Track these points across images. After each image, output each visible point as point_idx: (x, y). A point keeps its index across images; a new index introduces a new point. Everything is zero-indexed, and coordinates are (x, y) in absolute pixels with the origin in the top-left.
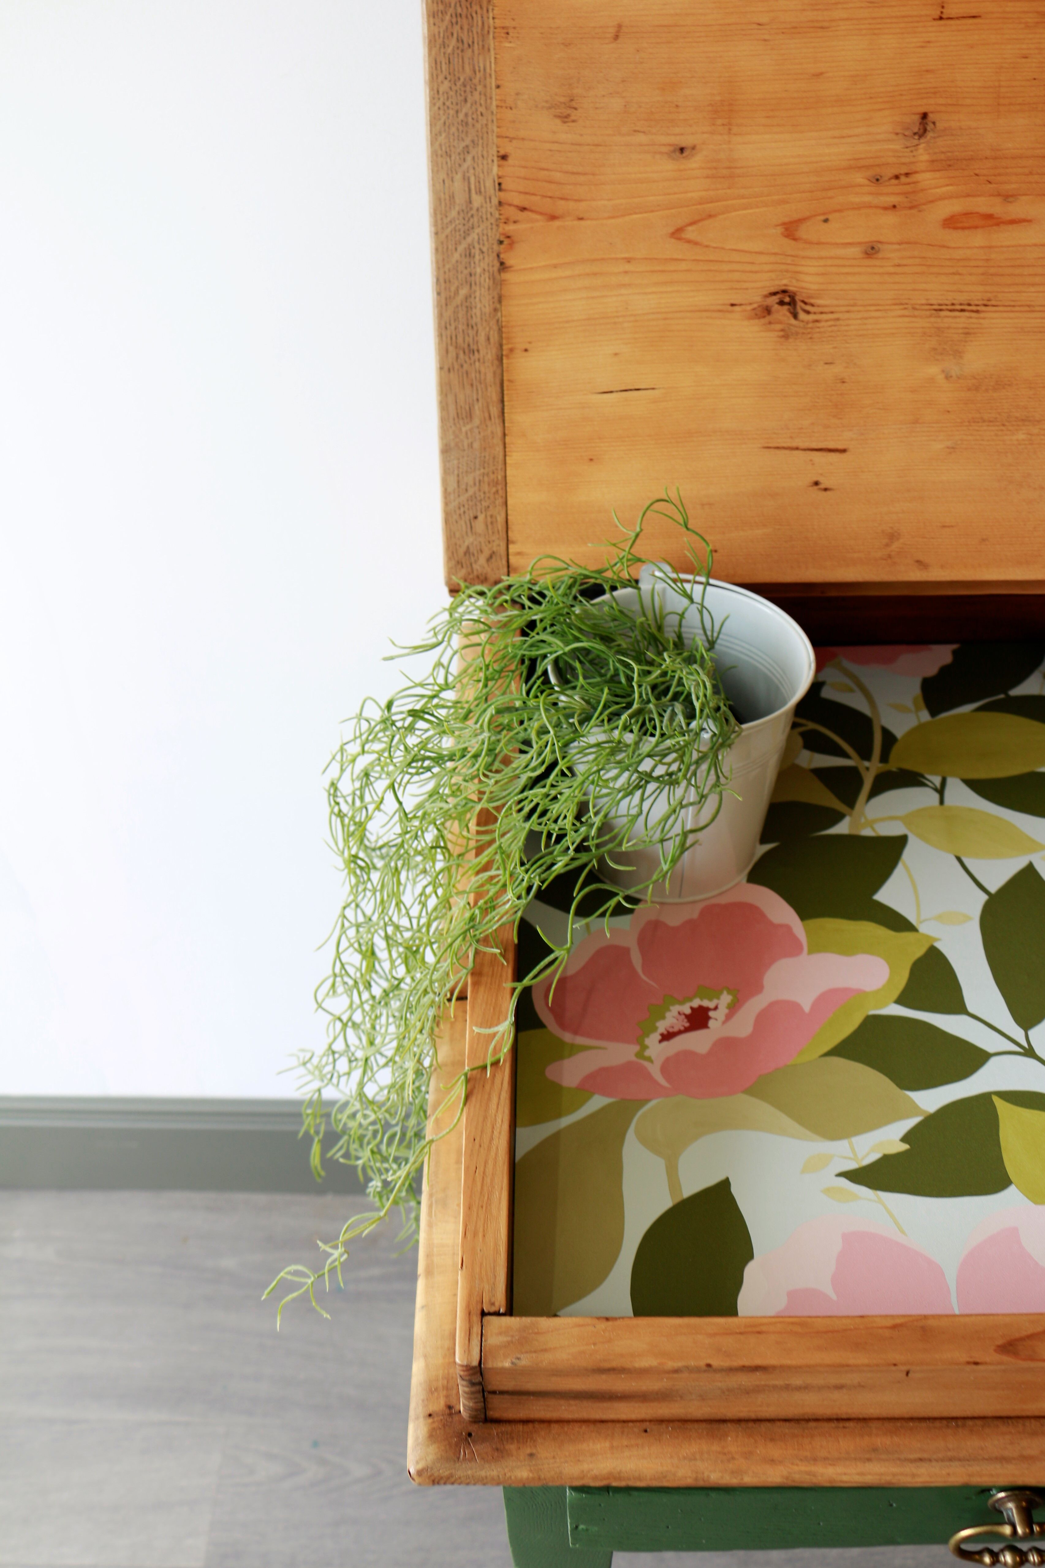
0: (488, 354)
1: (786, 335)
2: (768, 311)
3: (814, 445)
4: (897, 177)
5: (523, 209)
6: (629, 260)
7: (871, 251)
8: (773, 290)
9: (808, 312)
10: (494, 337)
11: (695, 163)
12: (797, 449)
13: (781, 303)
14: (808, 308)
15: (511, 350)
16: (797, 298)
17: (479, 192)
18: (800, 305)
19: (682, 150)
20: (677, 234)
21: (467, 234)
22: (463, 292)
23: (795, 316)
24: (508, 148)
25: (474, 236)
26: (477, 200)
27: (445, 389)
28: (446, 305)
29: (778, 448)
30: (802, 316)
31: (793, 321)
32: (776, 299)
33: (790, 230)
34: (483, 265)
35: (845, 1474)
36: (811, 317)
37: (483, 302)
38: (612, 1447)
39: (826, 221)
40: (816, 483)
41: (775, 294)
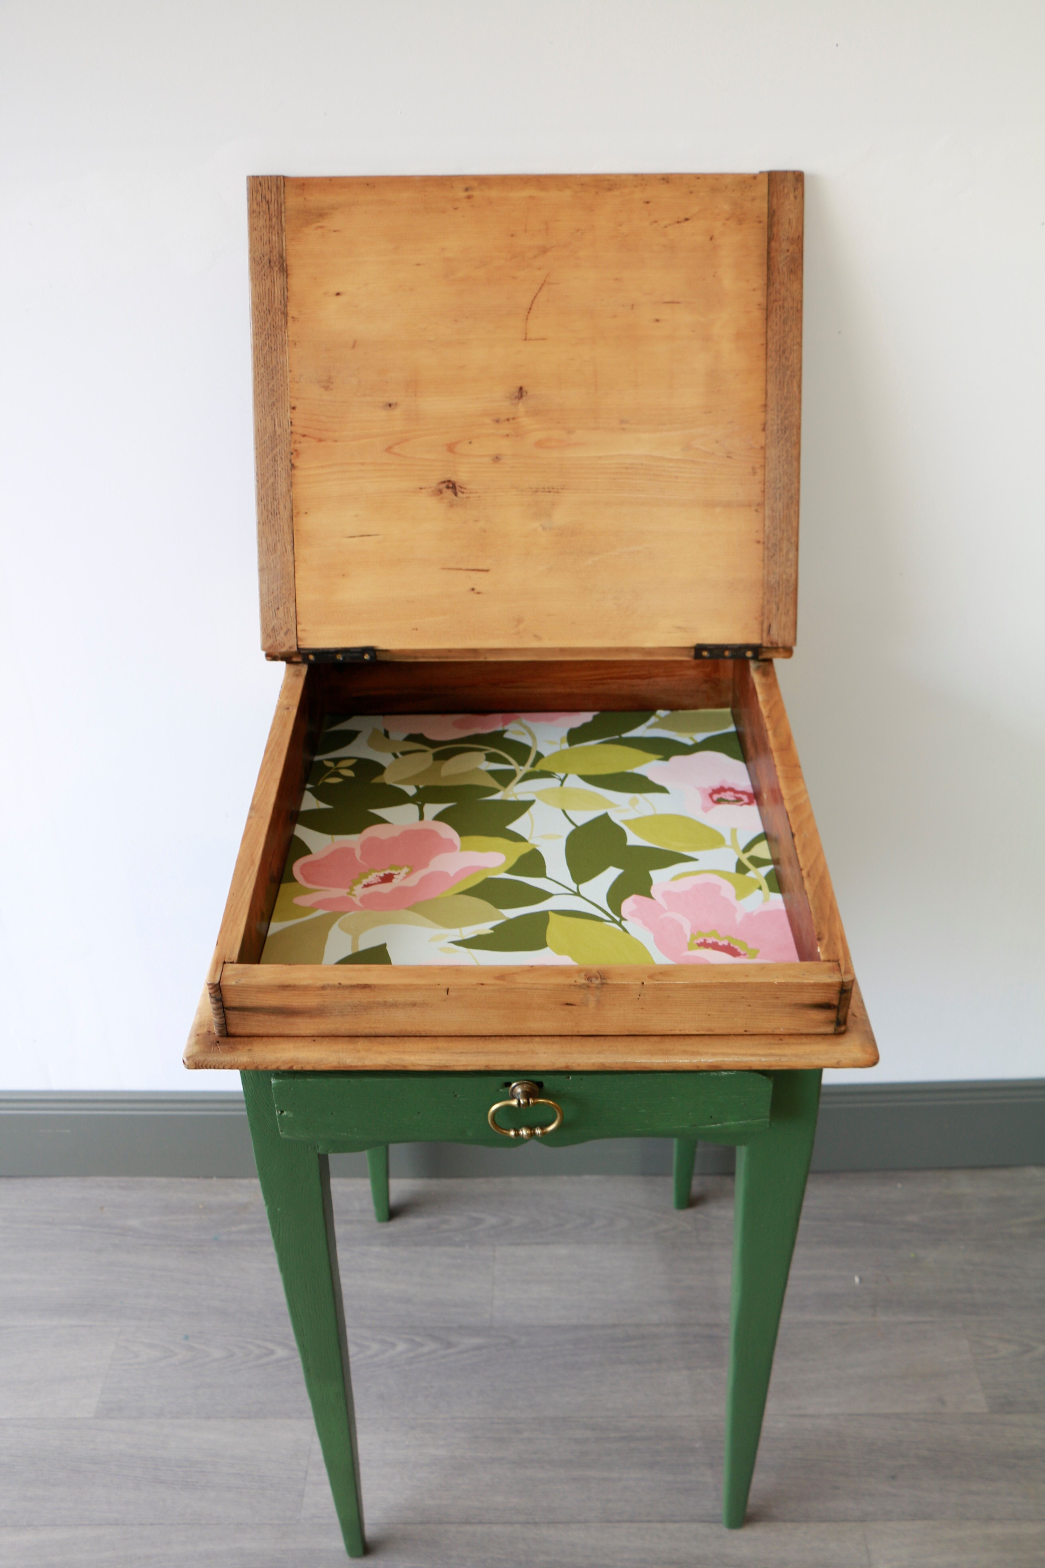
0: (285, 514)
1: (451, 505)
2: (441, 492)
3: (470, 567)
4: (508, 420)
5: (304, 436)
6: (362, 464)
7: (497, 458)
8: (443, 480)
9: (463, 493)
10: (289, 506)
11: (397, 412)
12: (461, 569)
13: (448, 487)
14: (463, 490)
15: (298, 513)
16: (457, 485)
17: (280, 426)
18: (458, 488)
19: (390, 405)
20: (389, 449)
21: (273, 449)
22: (271, 480)
23: (456, 494)
24: (295, 403)
25: (277, 450)
26: (279, 431)
27: (261, 535)
28: (262, 487)
29: (450, 569)
30: (459, 494)
31: (454, 497)
32: (444, 485)
33: (451, 448)
34: (282, 466)
35: (420, 1060)
36: (465, 495)
37: (282, 487)
38: (294, 1047)
39: (470, 443)
40: (473, 589)
41: (444, 482)
